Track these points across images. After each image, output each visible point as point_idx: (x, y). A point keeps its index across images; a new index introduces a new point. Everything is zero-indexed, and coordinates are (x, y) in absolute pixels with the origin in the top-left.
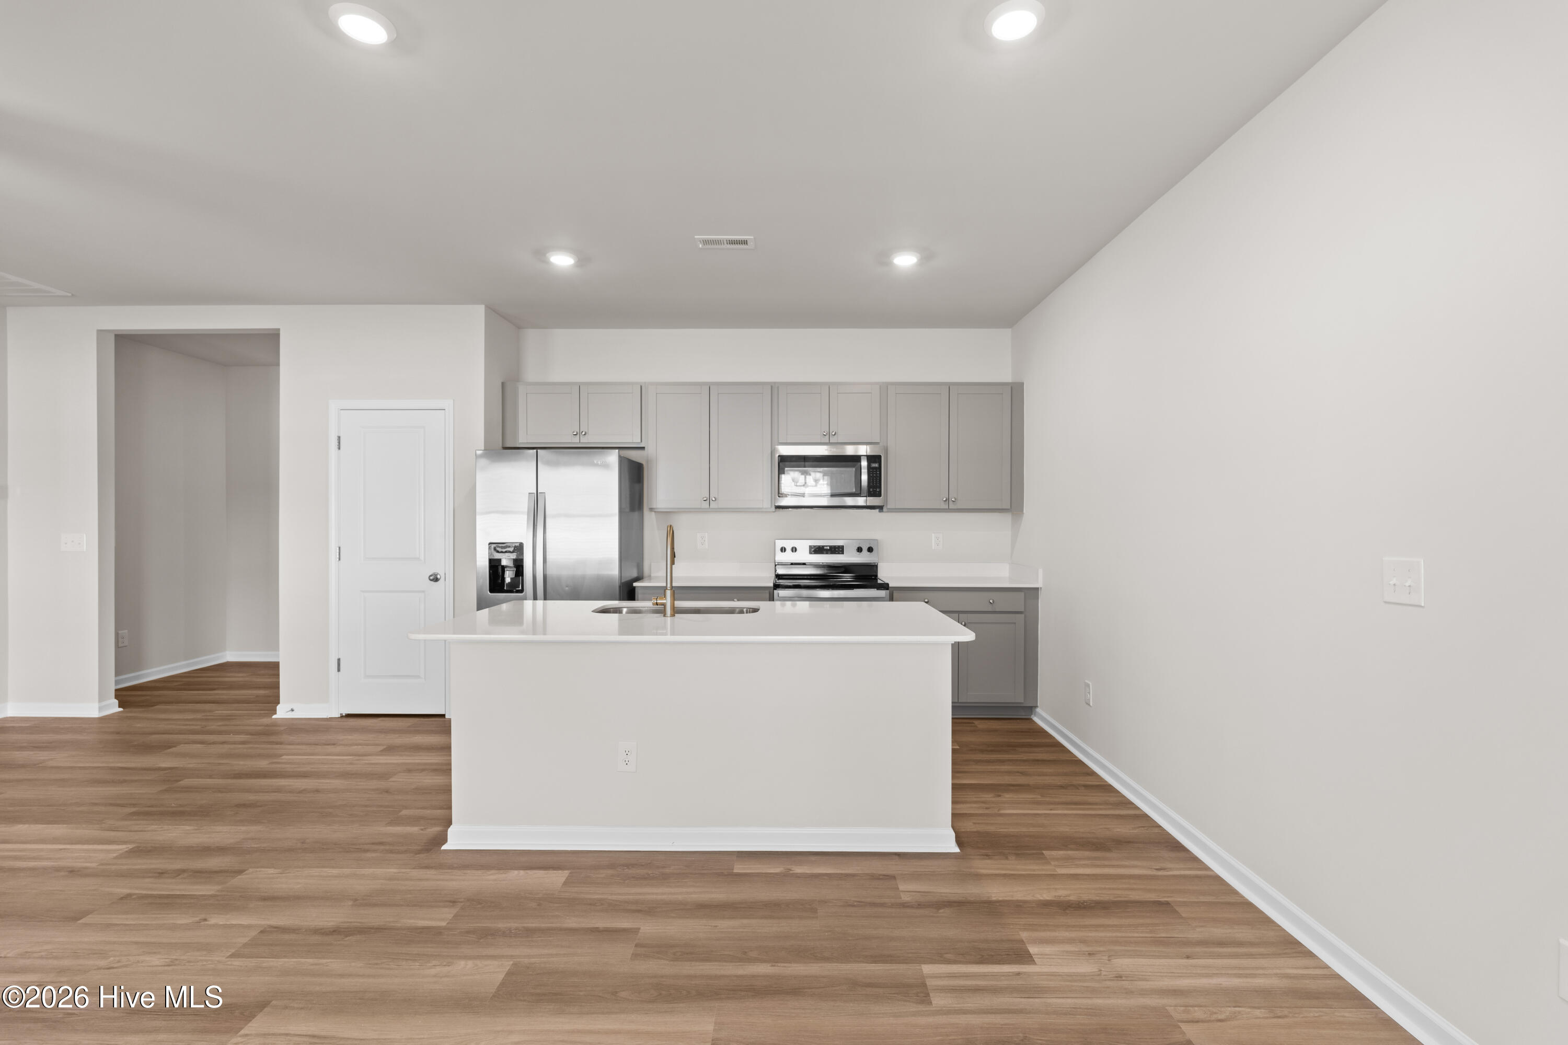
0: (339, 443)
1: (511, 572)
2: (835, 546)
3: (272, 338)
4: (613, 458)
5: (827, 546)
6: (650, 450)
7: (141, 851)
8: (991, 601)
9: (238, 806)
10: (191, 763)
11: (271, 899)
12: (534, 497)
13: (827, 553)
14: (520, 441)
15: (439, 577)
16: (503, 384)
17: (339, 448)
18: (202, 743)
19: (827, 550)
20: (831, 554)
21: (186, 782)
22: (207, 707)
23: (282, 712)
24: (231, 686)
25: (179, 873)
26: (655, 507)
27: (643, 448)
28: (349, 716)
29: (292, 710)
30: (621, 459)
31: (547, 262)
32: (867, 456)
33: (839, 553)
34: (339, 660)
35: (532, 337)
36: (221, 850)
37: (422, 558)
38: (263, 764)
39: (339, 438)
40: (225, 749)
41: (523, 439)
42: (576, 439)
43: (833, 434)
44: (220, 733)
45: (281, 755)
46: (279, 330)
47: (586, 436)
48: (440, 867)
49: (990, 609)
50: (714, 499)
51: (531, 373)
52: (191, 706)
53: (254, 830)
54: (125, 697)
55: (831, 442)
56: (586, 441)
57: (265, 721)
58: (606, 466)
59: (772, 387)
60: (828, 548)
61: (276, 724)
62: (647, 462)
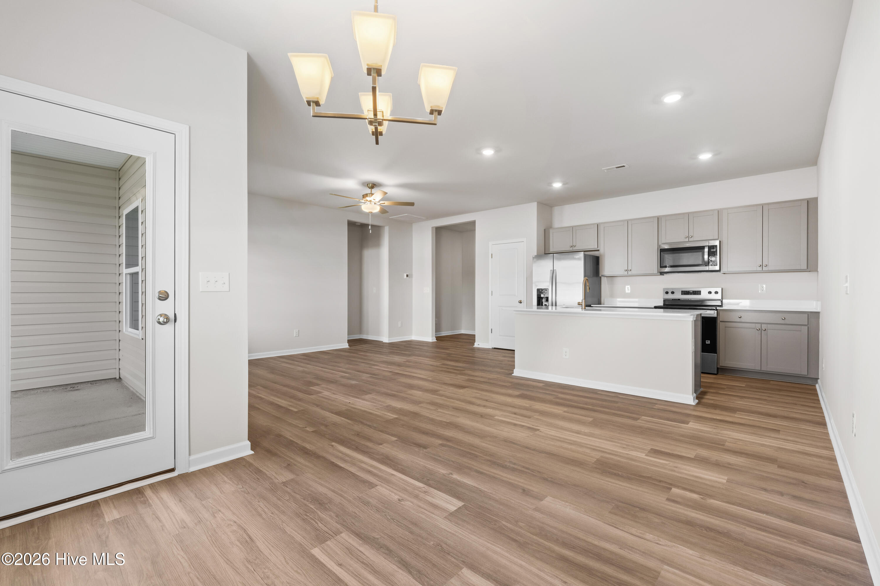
0: (492, 256)
1: (545, 300)
2: (695, 291)
3: (473, 223)
4: (582, 255)
5: (691, 291)
6: (602, 251)
7: (443, 364)
8: (783, 318)
9: (464, 361)
10: (453, 353)
11: (469, 375)
12: (552, 271)
13: (691, 294)
14: (551, 251)
15: (522, 302)
16: (545, 230)
17: (492, 258)
18: (456, 349)
19: (691, 293)
20: (693, 295)
21: (452, 355)
22: (457, 342)
23: (476, 345)
24: (463, 339)
25: (452, 369)
26: (605, 274)
27: (599, 250)
28: (495, 348)
29: (479, 345)
30: (585, 256)
31: (552, 186)
32: (709, 246)
33: (698, 294)
34: (492, 329)
35: (557, 210)
36: (460, 367)
37: (517, 295)
38: (470, 355)
39: (492, 254)
40: (461, 351)
41: (552, 250)
42: (571, 249)
43: (691, 237)
44: (460, 348)
45: (475, 354)
46: (475, 220)
47: (575, 247)
48: (511, 378)
49: (783, 322)
50: (630, 270)
51: (557, 224)
52: (453, 342)
53: (467, 365)
54: (438, 338)
55: (689, 241)
56: (575, 249)
57: (472, 347)
58: (579, 259)
59: (658, 218)
60: (692, 292)
61: (474, 348)
62: (600, 255)
